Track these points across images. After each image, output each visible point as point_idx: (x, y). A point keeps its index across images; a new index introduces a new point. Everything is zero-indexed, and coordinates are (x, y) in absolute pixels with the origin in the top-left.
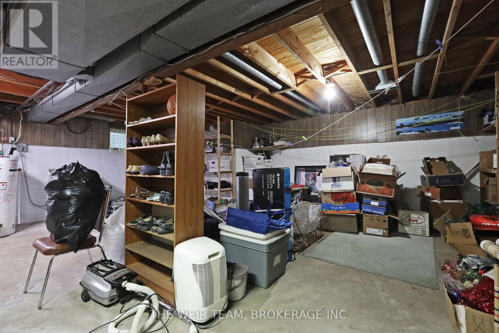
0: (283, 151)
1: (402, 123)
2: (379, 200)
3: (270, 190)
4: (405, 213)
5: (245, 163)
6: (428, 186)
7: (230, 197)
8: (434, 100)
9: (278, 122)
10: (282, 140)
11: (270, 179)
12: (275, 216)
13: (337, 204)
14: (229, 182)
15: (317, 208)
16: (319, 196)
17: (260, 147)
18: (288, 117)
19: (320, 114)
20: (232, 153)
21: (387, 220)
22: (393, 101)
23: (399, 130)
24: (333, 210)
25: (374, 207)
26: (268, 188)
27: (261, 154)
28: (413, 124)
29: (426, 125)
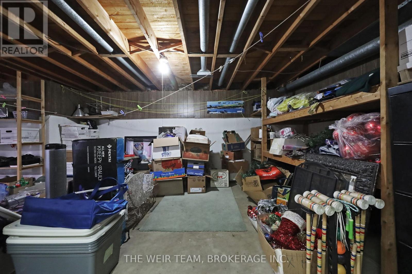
0: (112, 121)
1: (211, 105)
2: (199, 164)
3: (98, 164)
4: (215, 172)
5: (62, 133)
6: (227, 151)
7: (39, 174)
8: (229, 91)
9: (107, 91)
10: (111, 110)
11: (99, 152)
12: (104, 195)
13: (167, 171)
14: (37, 156)
15: (150, 177)
16: (149, 164)
17: (84, 116)
18: (118, 87)
19: (150, 89)
20: (42, 120)
21: (205, 179)
22: (206, 88)
23: (209, 109)
24: (164, 176)
25: (196, 170)
26: (95, 162)
27: (85, 123)
28: (217, 106)
29: (224, 108)
